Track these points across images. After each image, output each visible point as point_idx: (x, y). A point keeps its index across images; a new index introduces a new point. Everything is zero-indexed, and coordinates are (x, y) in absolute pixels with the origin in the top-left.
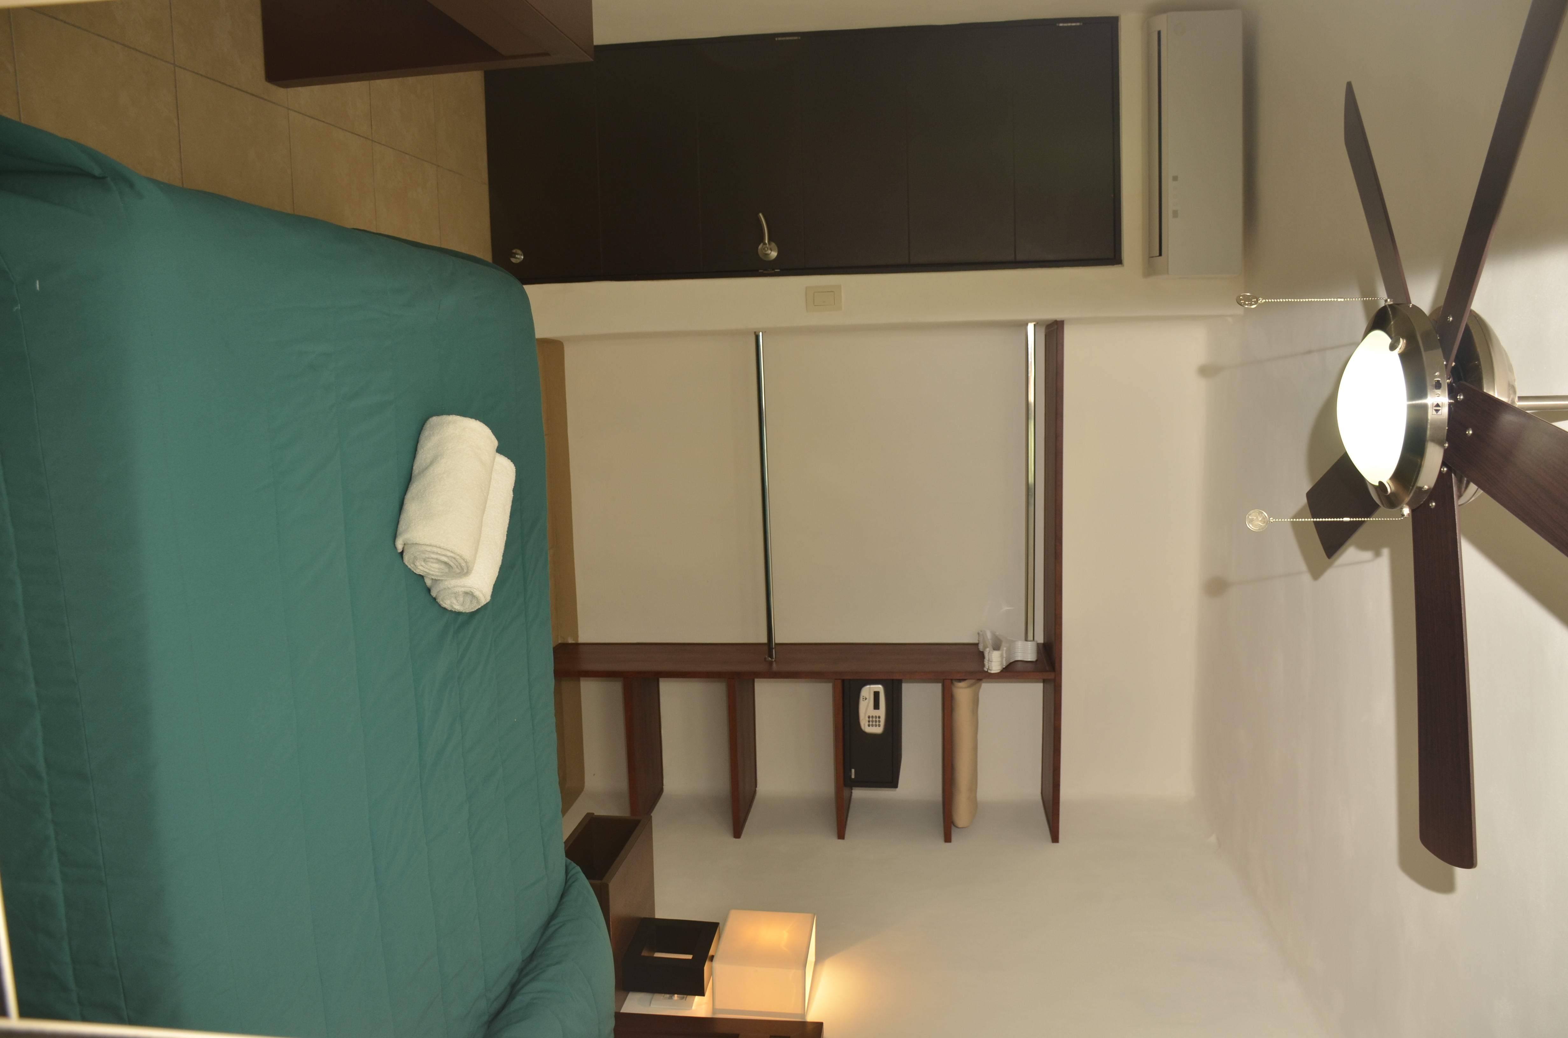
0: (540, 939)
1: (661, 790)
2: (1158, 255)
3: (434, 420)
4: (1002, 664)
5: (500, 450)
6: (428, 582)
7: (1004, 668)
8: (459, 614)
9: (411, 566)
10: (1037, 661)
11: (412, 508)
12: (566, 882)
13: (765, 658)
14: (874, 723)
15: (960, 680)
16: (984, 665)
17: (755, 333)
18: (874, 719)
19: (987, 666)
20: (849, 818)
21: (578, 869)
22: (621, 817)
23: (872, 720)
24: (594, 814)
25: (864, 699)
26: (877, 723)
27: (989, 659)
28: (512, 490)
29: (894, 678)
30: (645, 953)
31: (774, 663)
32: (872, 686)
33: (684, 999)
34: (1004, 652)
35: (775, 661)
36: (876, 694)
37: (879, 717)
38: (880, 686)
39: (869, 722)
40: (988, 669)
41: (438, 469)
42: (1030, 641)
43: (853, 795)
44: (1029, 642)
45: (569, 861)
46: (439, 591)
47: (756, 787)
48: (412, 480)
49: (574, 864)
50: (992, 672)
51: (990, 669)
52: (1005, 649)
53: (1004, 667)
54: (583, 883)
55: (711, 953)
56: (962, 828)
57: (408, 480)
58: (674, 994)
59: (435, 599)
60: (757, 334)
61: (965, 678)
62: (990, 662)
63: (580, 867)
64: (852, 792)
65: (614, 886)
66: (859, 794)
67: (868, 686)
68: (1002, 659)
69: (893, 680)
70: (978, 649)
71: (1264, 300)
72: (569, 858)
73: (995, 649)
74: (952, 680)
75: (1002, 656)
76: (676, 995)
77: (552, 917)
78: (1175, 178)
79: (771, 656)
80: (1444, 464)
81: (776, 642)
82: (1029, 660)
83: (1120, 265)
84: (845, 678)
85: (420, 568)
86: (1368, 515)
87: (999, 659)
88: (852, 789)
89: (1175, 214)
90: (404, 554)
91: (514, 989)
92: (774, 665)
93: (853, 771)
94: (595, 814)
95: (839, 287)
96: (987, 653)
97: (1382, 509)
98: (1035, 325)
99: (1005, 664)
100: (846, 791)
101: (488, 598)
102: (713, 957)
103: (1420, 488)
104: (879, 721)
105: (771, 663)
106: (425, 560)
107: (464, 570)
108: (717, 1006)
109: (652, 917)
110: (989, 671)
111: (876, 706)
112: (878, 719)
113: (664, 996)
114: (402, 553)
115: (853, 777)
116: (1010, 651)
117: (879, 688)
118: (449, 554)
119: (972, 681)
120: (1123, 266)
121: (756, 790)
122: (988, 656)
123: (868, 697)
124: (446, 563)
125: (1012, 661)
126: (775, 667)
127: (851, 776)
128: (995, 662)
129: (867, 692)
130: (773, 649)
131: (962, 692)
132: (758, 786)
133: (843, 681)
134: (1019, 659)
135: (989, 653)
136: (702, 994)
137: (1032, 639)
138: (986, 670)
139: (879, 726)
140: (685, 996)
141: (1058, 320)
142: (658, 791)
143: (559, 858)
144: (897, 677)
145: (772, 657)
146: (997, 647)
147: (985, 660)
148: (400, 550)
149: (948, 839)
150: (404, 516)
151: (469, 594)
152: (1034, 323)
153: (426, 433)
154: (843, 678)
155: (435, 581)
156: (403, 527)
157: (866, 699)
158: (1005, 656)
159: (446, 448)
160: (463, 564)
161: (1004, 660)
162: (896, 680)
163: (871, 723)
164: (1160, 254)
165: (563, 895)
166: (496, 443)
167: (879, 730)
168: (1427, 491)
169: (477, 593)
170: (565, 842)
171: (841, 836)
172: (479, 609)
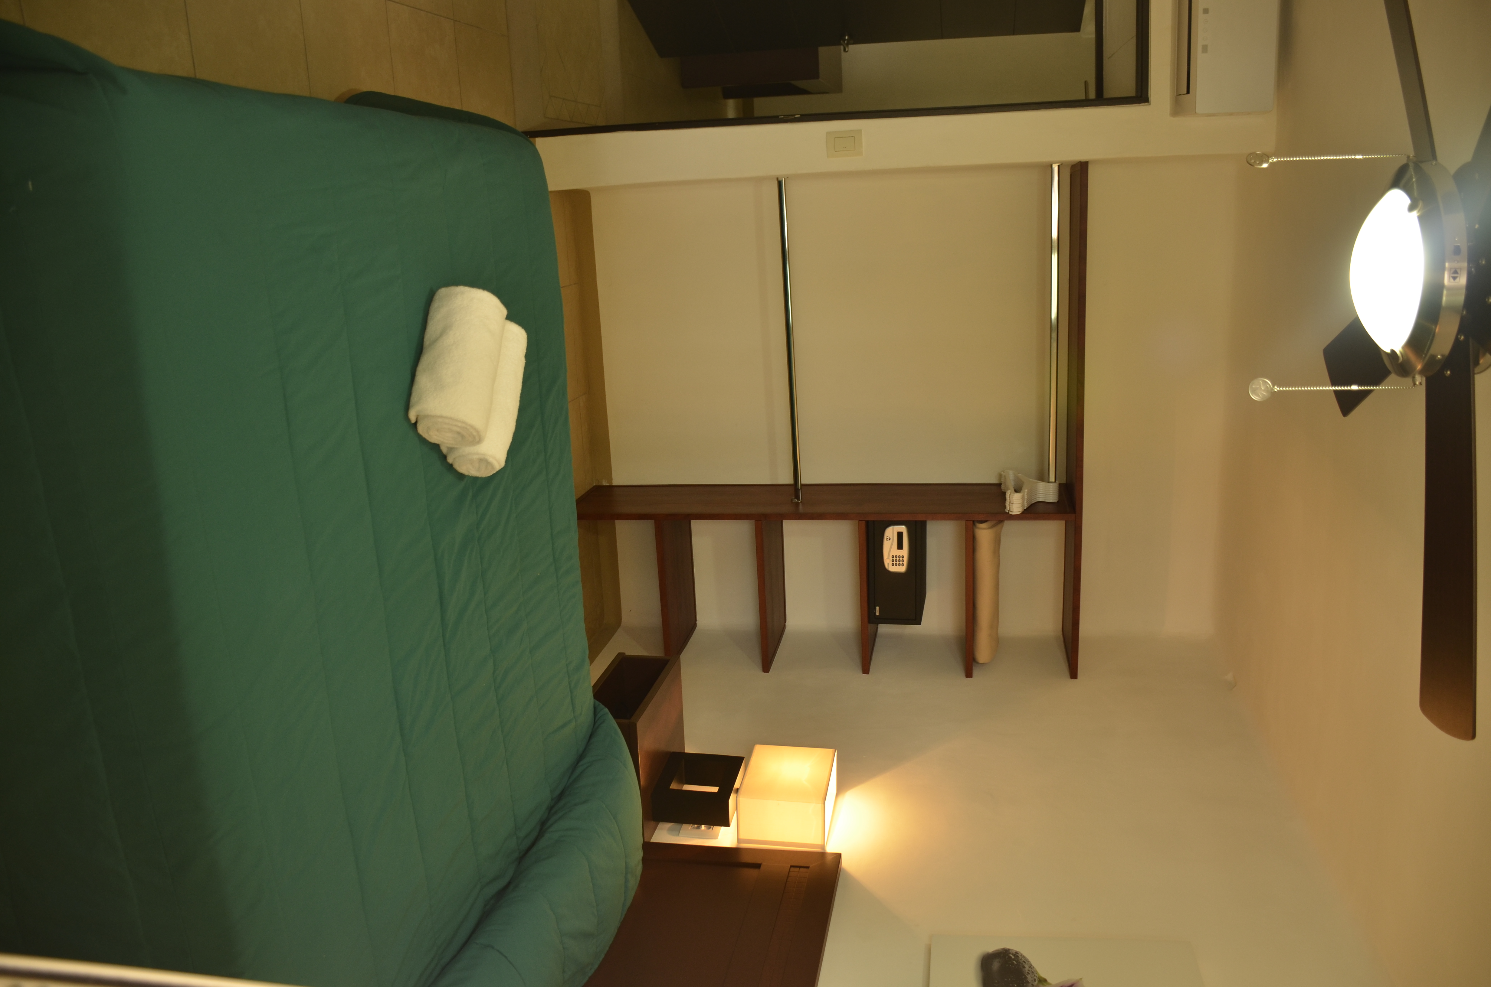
0: (570, 777)
1: (694, 626)
2: (1186, 93)
3: (443, 291)
4: (1023, 505)
5: (509, 318)
6: (444, 450)
7: (1025, 510)
8: (475, 479)
9: (425, 435)
10: (1058, 502)
11: (423, 380)
12: (595, 723)
13: (792, 500)
14: (898, 563)
15: (982, 522)
16: (1005, 507)
17: (777, 179)
18: (898, 559)
19: (1008, 508)
20: (874, 653)
21: (606, 710)
22: (651, 656)
23: (896, 560)
24: (624, 653)
25: (888, 540)
26: (901, 563)
27: (1010, 501)
28: (524, 356)
29: (917, 520)
30: (674, 786)
31: (801, 504)
32: (895, 527)
33: (711, 829)
34: (1026, 494)
35: (801, 502)
36: (900, 535)
37: (903, 557)
38: (904, 527)
39: (893, 561)
40: (1009, 511)
41: (449, 339)
42: (1052, 482)
43: (879, 629)
44: (1051, 484)
45: (597, 703)
46: (454, 459)
47: (785, 622)
48: (424, 351)
49: (602, 706)
50: (1013, 514)
51: (1011, 510)
52: (1026, 490)
53: (1025, 508)
54: (611, 723)
55: (737, 785)
56: (983, 663)
57: (419, 351)
58: (701, 824)
59: (451, 465)
60: (779, 179)
61: (986, 520)
62: (1011, 504)
63: (608, 709)
64: (877, 628)
65: (641, 725)
66: (884, 629)
67: (892, 527)
68: (1023, 501)
69: (916, 521)
70: (1001, 489)
71: (1276, 159)
72: (598, 700)
73: (1016, 491)
74: (974, 522)
75: (1023, 498)
76: (703, 826)
77: (581, 757)
78: (1206, 11)
79: (797, 497)
80: (1460, 331)
81: (802, 483)
82: (1051, 501)
83: (1147, 103)
84: (869, 519)
85: (433, 437)
86: (1377, 383)
87: (1020, 501)
88: (878, 625)
89: (1205, 49)
90: (418, 425)
91: (543, 826)
92: (801, 506)
93: (878, 608)
94: (626, 654)
95: (860, 131)
96: (1008, 497)
97: (1393, 377)
98: (1059, 166)
99: (1026, 506)
100: (871, 627)
101: (503, 464)
102: (737, 790)
103: (1433, 357)
104: (903, 561)
105: (797, 504)
106: (438, 430)
107: (476, 438)
108: (742, 837)
109: (682, 751)
110: (1010, 513)
111: (900, 546)
112: (901, 559)
113: (692, 826)
114: (416, 423)
115: (877, 614)
116: (1032, 492)
117: (903, 528)
118: (460, 424)
119: (993, 522)
120: (1150, 104)
121: (785, 625)
122: (1009, 498)
123: (891, 538)
124: (459, 433)
125: (1033, 502)
126: (801, 508)
127: (875, 613)
128: (1016, 504)
129: (891, 533)
130: (799, 490)
131: (984, 534)
132: (787, 621)
133: (867, 522)
134: (1041, 500)
135: (1010, 494)
136: (727, 824)
137: (1054, 480)
138: (1008, 512)
139: (903, 565)
140: (712, 827)
141: (1082, 161)
142: (691, 626)
143: (586, 699)
144: (920, 518)
145: (798, 499)
146: (1017, 490)
147: (1006, 502)
148: (413, 420)
149: (969, 674)
150: (415, 388)
151: (484, 461)
152: (1058, 164)
153: (435, 304)
154: (867, 519)
155: (451, 449)
156: (415, 399)
157: (890, 539)
158: (1026, 498)
159: (454, 320)
160: (475, 434)
161: (1025, 502)
162: (918, 521)
163: (894, 563)
164: (1188, 92)
165: (591, 737)
166: (504, 311)
167: (902, 569)
168: (1439, 360)
169: (491, 460)
170: (593, 687)
171: (866, 670)
172: (494, 475)
